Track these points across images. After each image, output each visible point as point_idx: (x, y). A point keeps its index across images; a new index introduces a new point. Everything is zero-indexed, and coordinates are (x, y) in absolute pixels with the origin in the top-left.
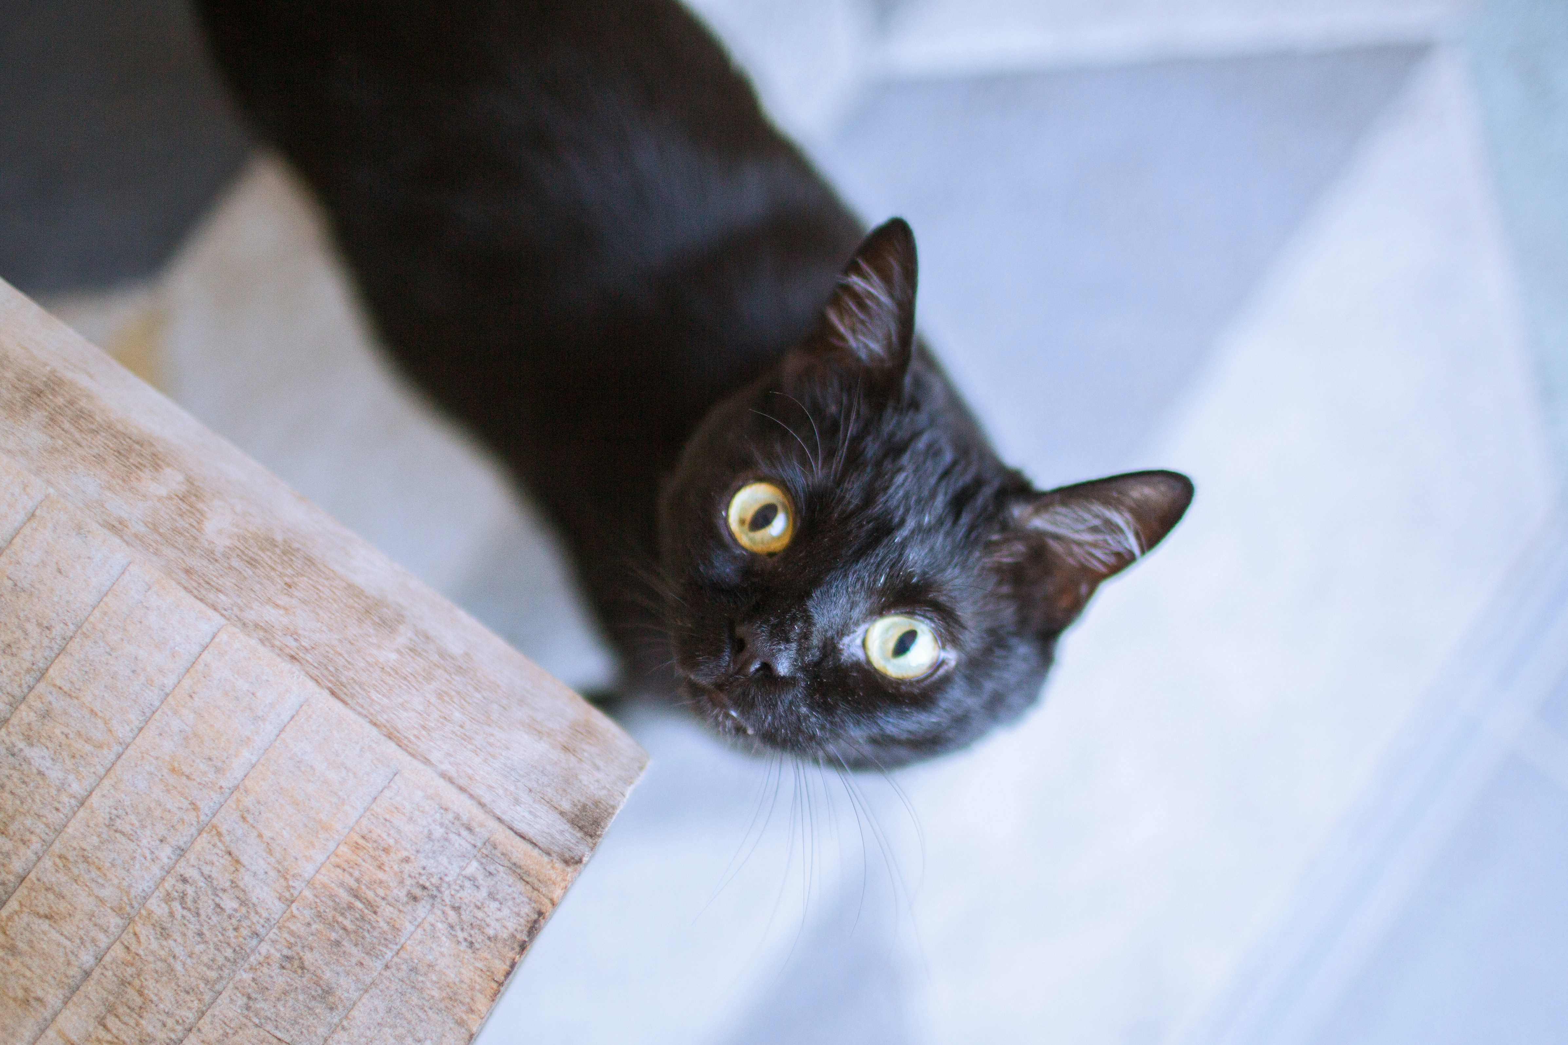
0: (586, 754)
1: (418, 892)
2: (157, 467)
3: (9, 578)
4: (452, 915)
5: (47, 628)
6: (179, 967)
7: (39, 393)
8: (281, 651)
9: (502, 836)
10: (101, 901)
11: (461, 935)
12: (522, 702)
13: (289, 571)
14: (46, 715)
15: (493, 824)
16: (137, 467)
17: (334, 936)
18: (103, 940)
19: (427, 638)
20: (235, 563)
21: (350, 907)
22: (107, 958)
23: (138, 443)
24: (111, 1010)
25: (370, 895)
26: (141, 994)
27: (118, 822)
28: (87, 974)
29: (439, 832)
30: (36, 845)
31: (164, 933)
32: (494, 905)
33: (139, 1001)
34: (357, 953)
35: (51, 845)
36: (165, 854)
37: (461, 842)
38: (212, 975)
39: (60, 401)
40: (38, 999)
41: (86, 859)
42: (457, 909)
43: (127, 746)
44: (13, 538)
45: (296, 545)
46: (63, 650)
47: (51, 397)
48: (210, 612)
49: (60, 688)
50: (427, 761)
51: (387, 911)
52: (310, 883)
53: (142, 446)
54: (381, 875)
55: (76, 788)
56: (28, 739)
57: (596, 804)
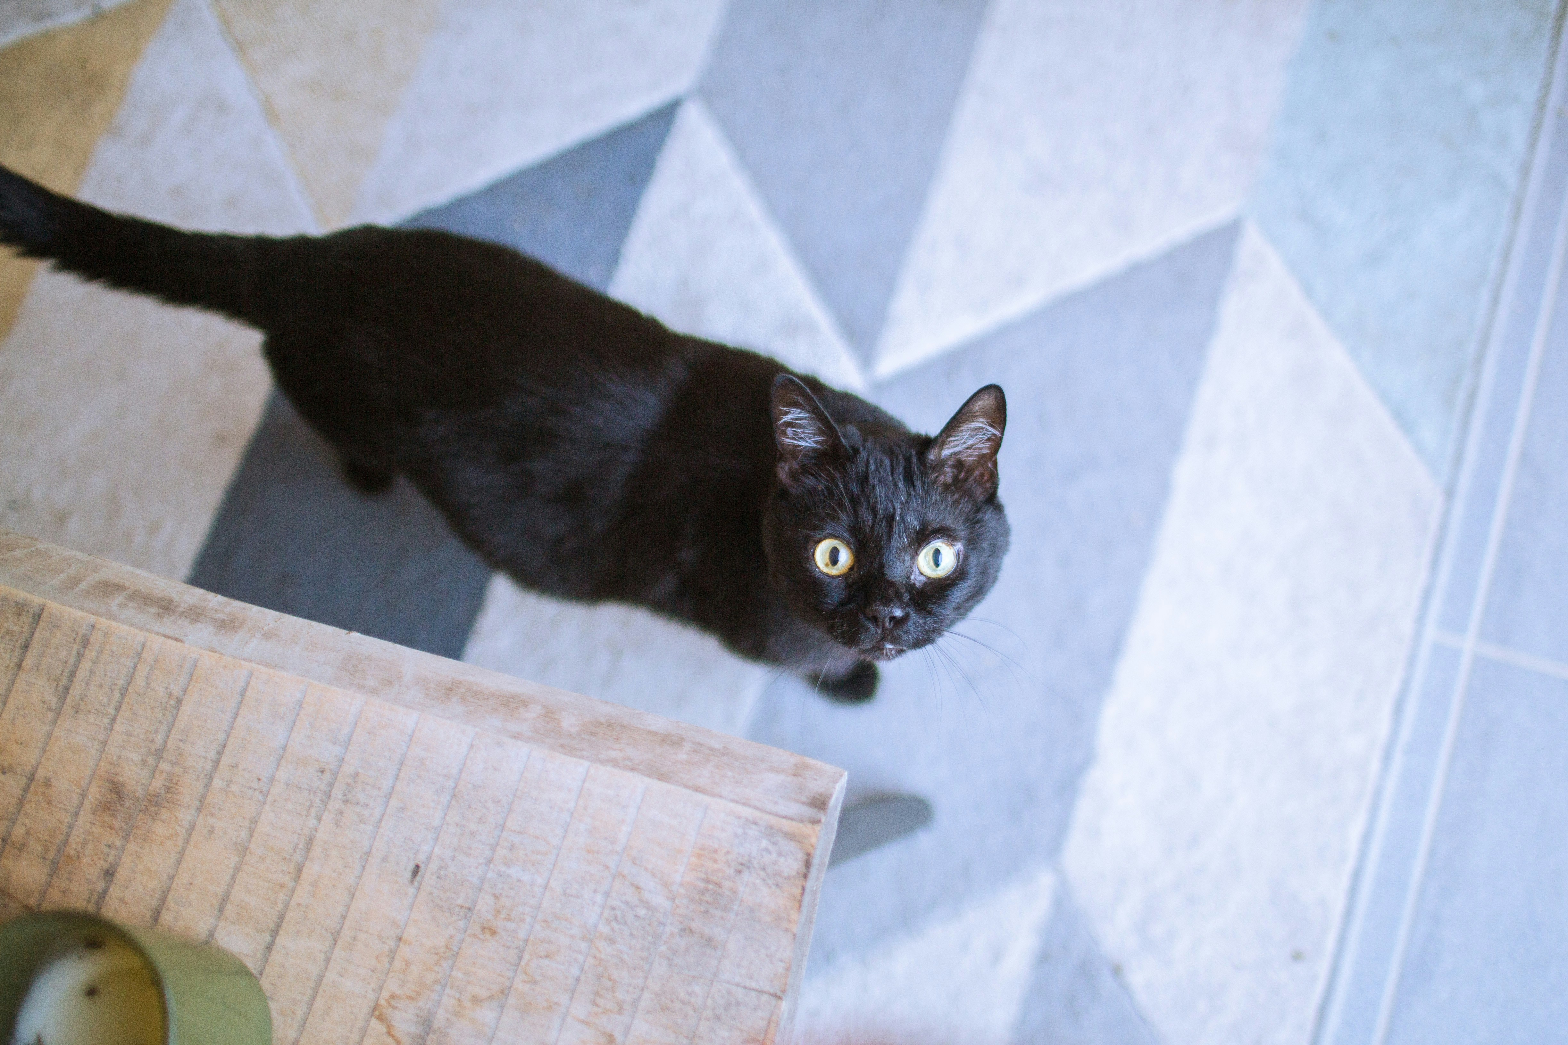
0: (807, 775)
1: (740, 867)
2: (525, 706)
3: (470, 783)
4: (762, 873)
5: (498, 802)
6: (626, 957)
7: (451, 689)
8: (625, 768)
9: (774, 820)
10: (573, 937)
11: (770, 882)
12: (763, 760)
13: (614, 733)
14: (512, 847)
15: (767, 817)
16: (516, 709)
17: (703, 908)
18: (581, 958)
19: (700, 744)
20: (585, 736)
21: (707, 889)
22: (586, 967)
23: (510, 698)
24: (597, 994)
25: (715, 879)
26: (610, 979)
27: (568, 891)
28: (578, 980)
29: (740, 831)
30: (528, 919)
31: (612, 941)
32: (782, 860)
33: (610, 984)
34: (718, 913)
35: (536, 918)
36: (599, 898)
37: (753, 832)
38: (645, 954)
39: (463, 690)
40: (556, 1004)
41: (557, 917)
42: (764, 869)
43: (560, 848)
44: (465, 761)
45: (613, 721)
46: (510, 810)
47: (457, 689)
48: (581, 761)
49: (515, 831)
50: (720, 797)
51: (727, 884)
52: (681, 884)
53: (513, 698)
54: (717, 866)
55: (540, 881)
56: (507, 865)
57: (821, 795)
